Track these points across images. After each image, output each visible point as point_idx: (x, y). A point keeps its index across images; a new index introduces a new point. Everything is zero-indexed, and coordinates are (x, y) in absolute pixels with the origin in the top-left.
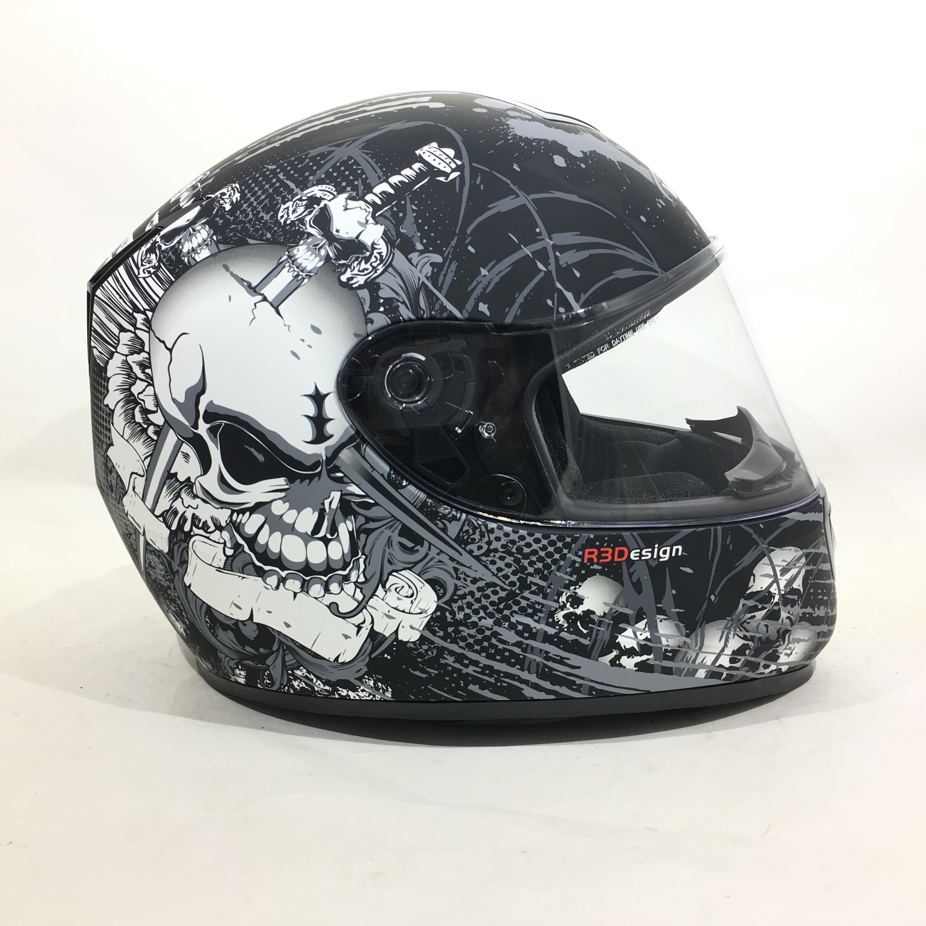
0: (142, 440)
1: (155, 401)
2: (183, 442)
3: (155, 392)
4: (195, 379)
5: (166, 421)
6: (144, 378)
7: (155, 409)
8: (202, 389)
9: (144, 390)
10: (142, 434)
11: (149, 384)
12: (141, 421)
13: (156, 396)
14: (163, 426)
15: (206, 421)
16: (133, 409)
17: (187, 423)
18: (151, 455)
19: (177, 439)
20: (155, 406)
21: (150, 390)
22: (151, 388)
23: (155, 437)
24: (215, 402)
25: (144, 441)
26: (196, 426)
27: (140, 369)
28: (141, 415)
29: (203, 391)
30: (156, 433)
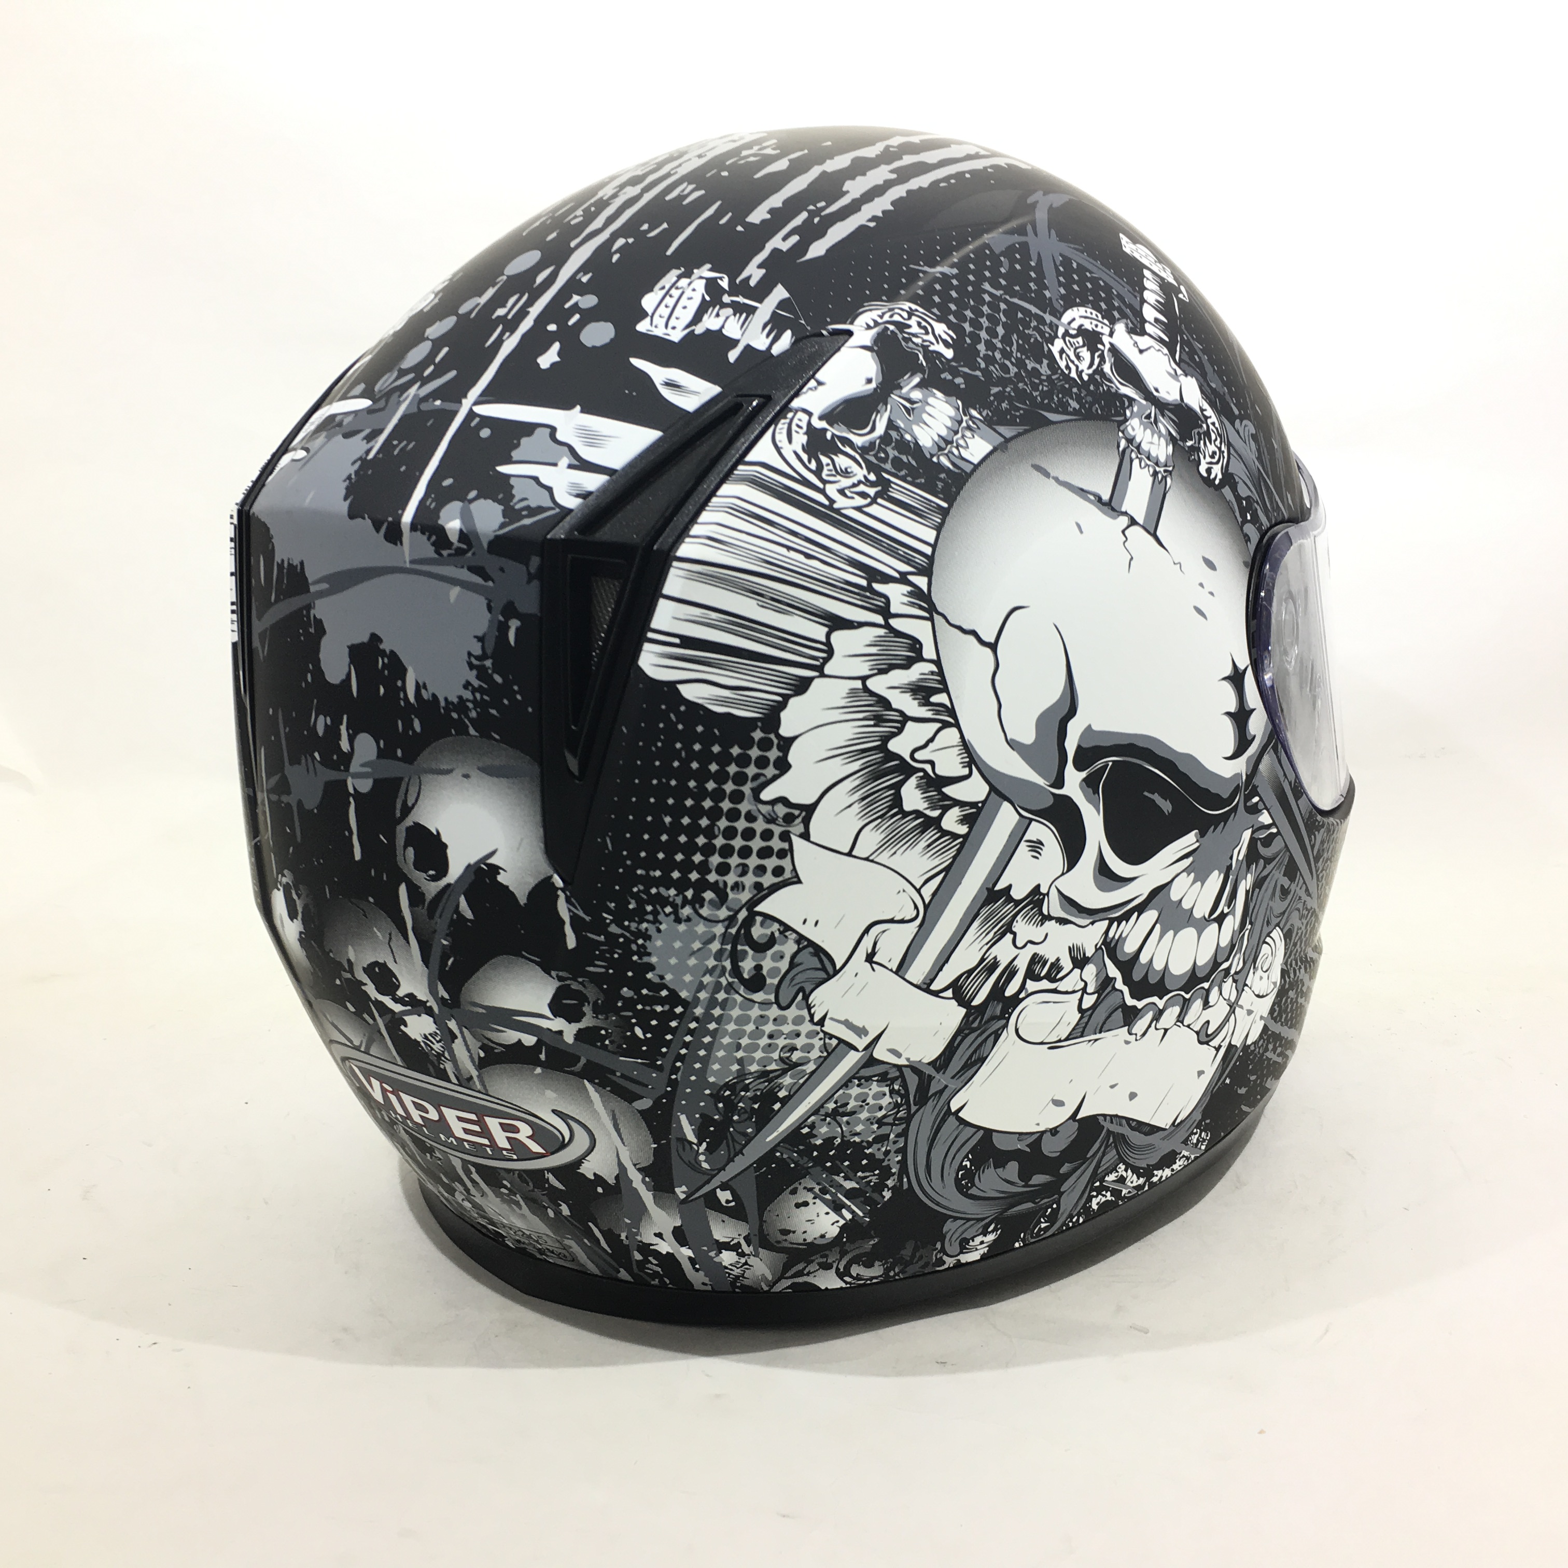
0: (923, 844)
1: (966, 755)
2: (1031, 820)
3: (962, 737)
4: (1054, 692)
5: (993, 789)
6: (929, 715)
7: (966, 771)
8: (1069, 709)
9: (932, 740)
10: (923, 832)
11: (945, 725)
12: (922, 806)
13: (965, 745)
14: (984, 802)
15: (1079, 767)
16: (898, 786)
17: (1040, 781)
18: (947, 870)
19: (1017, 817)
20: (964, 767)
21: (950, 736)
22: (954, 730)
23: (963, 830)
24: (1095, 727)
25: (929, 846)
26: (1059, 782)
27: (914, 699)
28: (922, 793)
29: (1072, 711)
30: (966, 820)
